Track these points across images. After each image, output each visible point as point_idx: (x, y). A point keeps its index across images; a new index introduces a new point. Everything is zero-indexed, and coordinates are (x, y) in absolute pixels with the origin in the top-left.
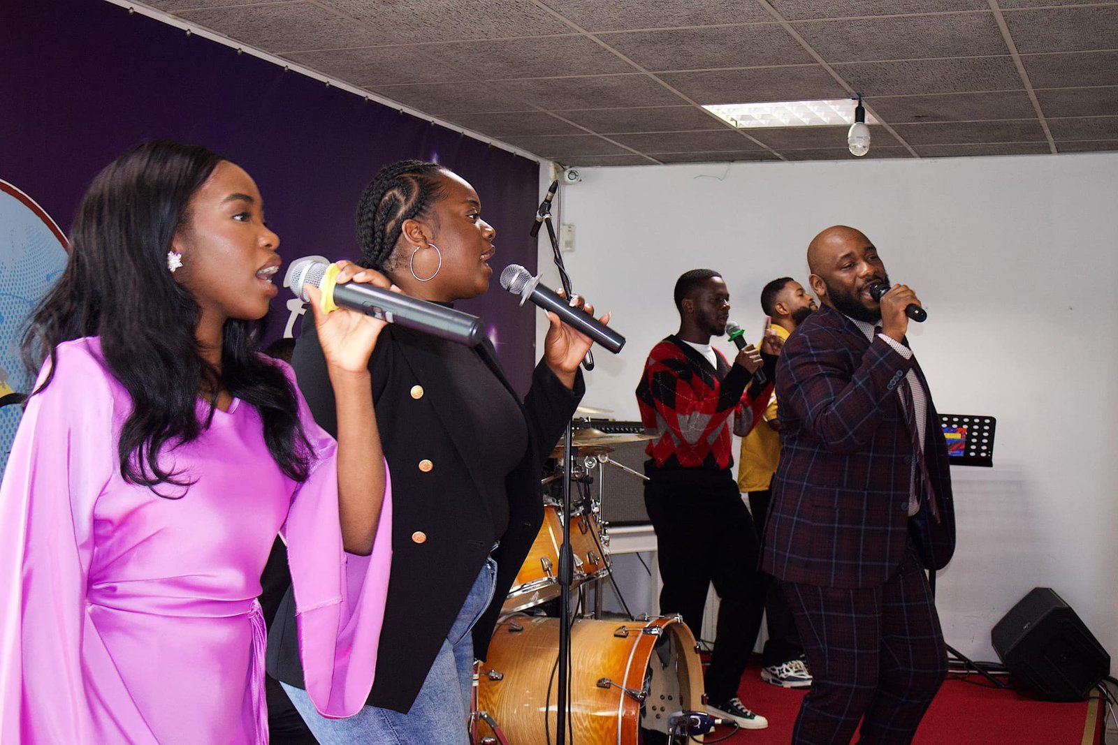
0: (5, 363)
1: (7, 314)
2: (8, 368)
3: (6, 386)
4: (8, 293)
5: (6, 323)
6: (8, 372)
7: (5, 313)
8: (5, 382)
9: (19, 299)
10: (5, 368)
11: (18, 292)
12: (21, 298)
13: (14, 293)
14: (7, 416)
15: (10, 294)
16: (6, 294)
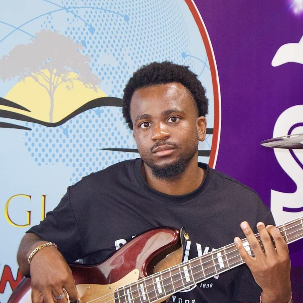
0: (97, 69)
1: (99, 26)
2: (100, 74)
3: (98, 89)
4: (100, 7)
5: (98, 33)
6: (100, 77)
7: (96, 25)
8: (96, 86)
9: (112, 13)
10: (97, 74)
11: (111, 7)
12: (114, 12)
13: (106, 7)
14: (100, 117)
15: (102, 8)
16: (97, 8)
